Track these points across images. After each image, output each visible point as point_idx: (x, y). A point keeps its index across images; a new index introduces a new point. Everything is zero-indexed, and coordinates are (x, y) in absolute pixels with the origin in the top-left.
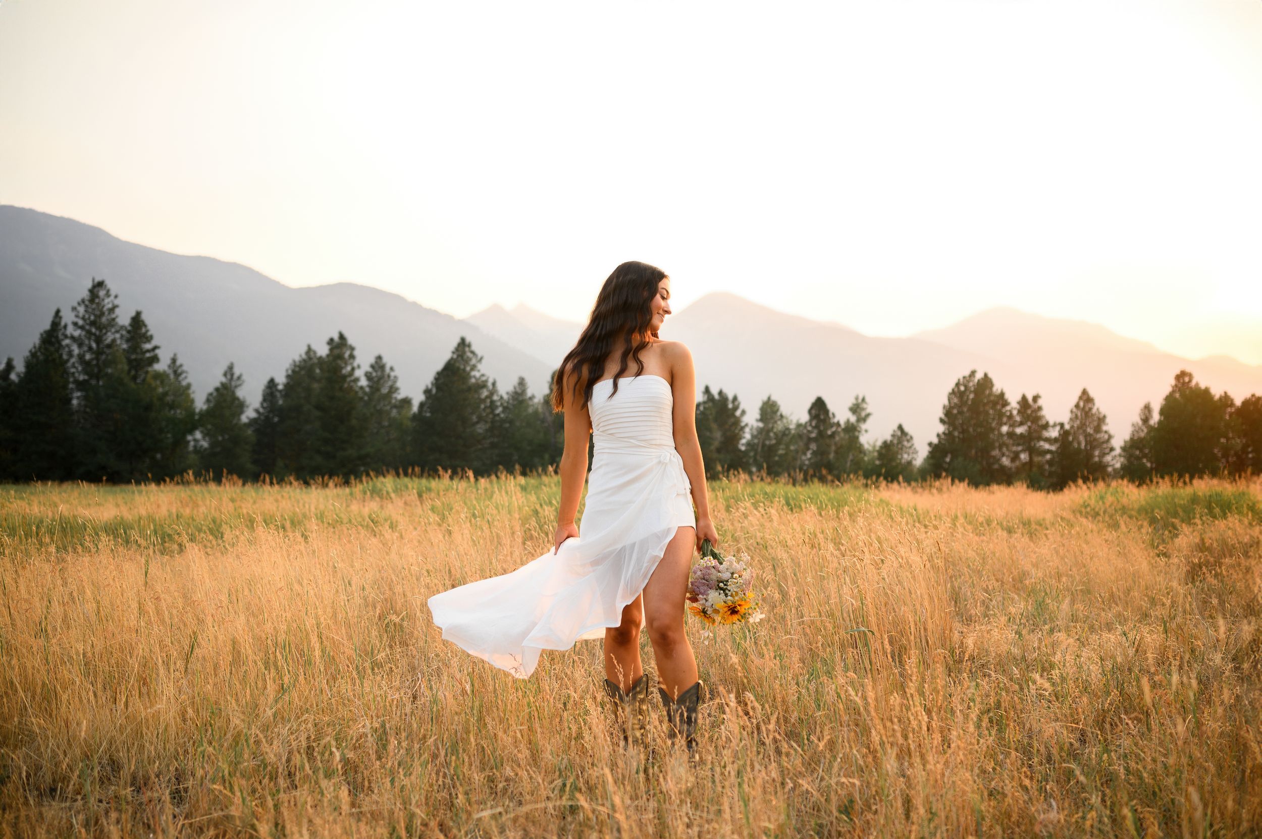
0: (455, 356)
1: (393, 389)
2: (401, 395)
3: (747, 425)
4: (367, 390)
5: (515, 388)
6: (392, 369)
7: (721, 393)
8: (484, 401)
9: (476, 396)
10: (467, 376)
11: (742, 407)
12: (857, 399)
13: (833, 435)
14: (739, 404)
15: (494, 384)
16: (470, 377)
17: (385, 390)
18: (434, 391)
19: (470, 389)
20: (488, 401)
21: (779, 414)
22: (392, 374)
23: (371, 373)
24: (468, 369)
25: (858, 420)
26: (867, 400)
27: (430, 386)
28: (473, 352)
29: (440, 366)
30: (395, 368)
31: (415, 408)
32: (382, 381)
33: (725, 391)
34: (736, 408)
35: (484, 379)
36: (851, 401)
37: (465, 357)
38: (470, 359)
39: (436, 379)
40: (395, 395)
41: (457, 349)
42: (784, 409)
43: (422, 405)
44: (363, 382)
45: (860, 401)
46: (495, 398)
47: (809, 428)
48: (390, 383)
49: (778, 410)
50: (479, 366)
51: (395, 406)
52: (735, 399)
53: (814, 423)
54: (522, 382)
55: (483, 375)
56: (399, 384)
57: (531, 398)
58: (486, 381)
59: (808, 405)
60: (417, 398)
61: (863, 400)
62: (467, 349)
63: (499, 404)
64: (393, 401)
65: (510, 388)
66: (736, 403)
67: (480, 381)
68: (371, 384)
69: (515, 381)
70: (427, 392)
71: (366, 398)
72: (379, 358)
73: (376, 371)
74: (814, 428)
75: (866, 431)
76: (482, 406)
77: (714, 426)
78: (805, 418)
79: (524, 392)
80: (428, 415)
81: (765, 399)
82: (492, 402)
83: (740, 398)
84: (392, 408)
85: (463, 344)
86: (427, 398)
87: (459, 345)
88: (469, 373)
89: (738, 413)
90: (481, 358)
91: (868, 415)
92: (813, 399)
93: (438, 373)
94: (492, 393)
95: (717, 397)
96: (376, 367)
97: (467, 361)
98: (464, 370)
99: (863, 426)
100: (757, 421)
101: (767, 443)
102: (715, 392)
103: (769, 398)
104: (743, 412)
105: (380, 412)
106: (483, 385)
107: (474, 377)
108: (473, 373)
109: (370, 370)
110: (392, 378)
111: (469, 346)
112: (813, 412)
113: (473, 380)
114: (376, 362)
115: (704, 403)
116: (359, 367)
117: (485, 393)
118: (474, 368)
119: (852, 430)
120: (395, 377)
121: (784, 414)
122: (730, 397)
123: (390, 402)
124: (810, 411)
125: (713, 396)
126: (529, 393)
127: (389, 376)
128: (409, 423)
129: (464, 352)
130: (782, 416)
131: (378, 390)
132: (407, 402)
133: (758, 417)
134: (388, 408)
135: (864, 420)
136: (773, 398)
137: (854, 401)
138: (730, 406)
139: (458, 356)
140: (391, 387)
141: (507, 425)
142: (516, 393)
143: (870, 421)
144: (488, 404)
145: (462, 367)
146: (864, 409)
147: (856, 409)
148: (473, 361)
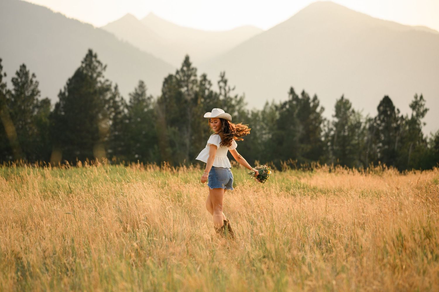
0: (84, 65)
1: (35, 92)
2: (41, 97)
3: (325, 119)
4: (13, 92)
5: (136, 90)
6: (34, 75)
7: (303, 93)
8: (107, 101)
9: (101, 97)
10: (95, 81)
11: (321, 104)
12: (416, 97)
13: (398, 128)
14: (319, 102)
15: (116, 88)
16: (97, 83)
17: (28, 93)
18: (67, 94)
19: (95, 92)
20: (112, 101)
21: (351, 110)
22: (34, 80)
23: (17, 79)
24: (95, 75)
25: (418, 115)
26: (424, 97)
27: (63, 90)
28: (99, 62)
29: (71, 74)
30: (36, 74)
31: (52, 109)
32: (25, 86)
33: (307, 91)
34: (316, 106)
35: (108, 83)
36: (411, 100)
37: (92, 66)
38: (97, 68)
39: (68, 85)
40: (36, 97)
41: (86, 60)
42: (355, 106)
43: (57, 105)
44: (10, 87)
45: (419, 98)
46: (117, 99)
47: (379, 122)
48: (32, 87)
49: (350, 107)
50: (104, 73)
51: (37, 106)
52: (315, 98)
53: (382, 117)
54: (142, 85)
55: (107, 80)
56: (40, 88)
57: (149, 98)
58: (110, 85)
59: (378, 103)
60: (55, 100)
61: (421, 97)
62: (94, 59)
63: (120, 104)
64: (35, 102)
65: (132, 91)
66: (316, 102)
67: (104, 86)
68: (17, 88)
69: (136, 85)
70: (61, 95)
71: (13, 100)
72: (24, 66)
73: (21, 78)
74: (383, 121)
75: (425, 124)
76: (107, 106)
77: (297, 121)
78: (374, 113)
79: (143, 93)
80: (63, 113)
81: (339, 98)
82: (115, 102)
83: (319, 98)
84: (34, 108)
85: (90, 56)
86: (61, 99)
87: (87, 56)
88: (96, 79)
89: (318, 110)
90: (106, 67)
91: (426, 110)
92: (381, 98)
93: (70, 80)
94: (114, 96)
95: (300, 96)
96: (21, 74)
97: (94, 69)
98: (91, 77)
99: (422, 120)
100: (333, 116)
101: (342, 133)
102: (298, 93)
103: (342, 98)
104: (323, 109)
105: (24, 112)
106: (108, 89)
107: (100, 82)
108: (99, 79)
109: (16, 76)
110: (34, 83)
111: (96, 56)
112: (382, 108)
113: (99, 85)
114: (21, 70)
115: (290, 102)
116: (5, 75)
117: (108, 95)
118: (99, 74)
119: (414, 123)
120: (36, 82)
121: (356, 110)
122: (311, 97)
123: (32, 103)
124: (379, 108)
125: (297, 97)
126: (148, 94)
127: (31, 81)
128: (47, 121)
129: (91, 62)
130: (353, 111)
131: (22, 93)
132: (46, 102)
133: (334, 113)
134: (31, 107)
135: (423, 115)
136: (346, 97)
137: (414, 100)
138: (312, 105)
139: (86, 65)
140: (33, 91)
141: (127, 121)
142: (137, 94)
143: (427, 115)
144: (111, 104)
145: (90, 74)
146: (422, 105)
147: (415, 105)
148: (99, 69)
